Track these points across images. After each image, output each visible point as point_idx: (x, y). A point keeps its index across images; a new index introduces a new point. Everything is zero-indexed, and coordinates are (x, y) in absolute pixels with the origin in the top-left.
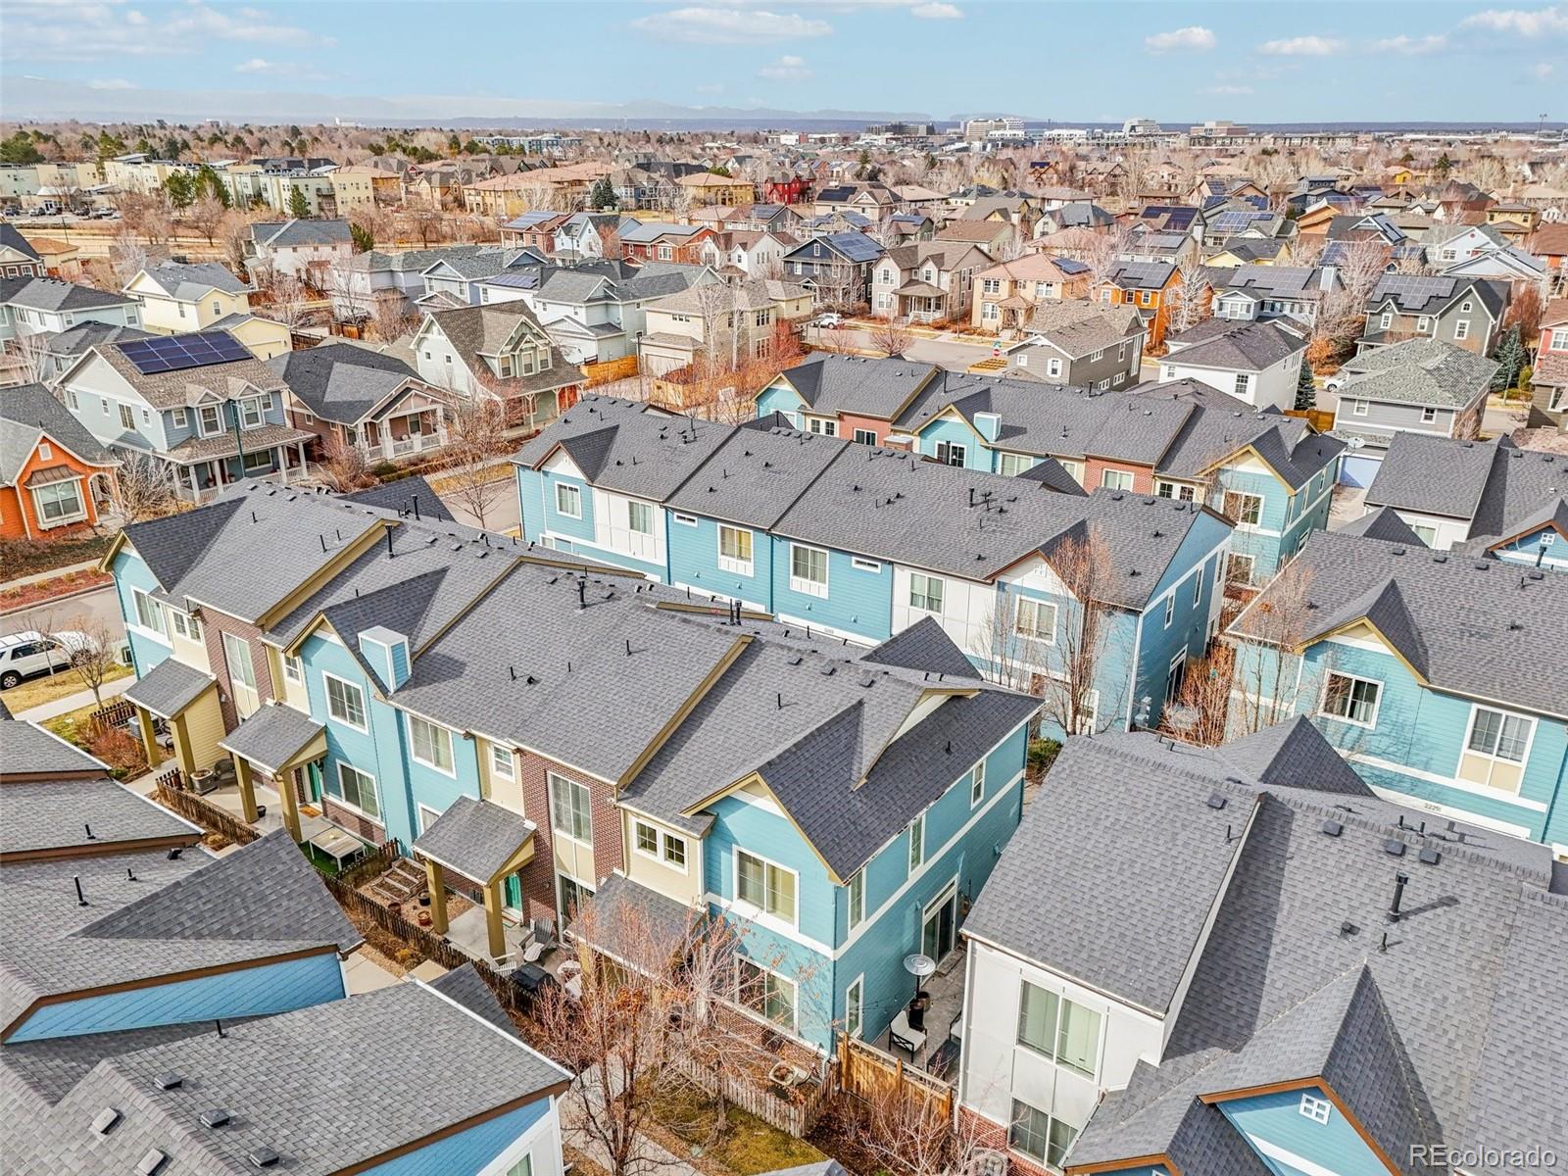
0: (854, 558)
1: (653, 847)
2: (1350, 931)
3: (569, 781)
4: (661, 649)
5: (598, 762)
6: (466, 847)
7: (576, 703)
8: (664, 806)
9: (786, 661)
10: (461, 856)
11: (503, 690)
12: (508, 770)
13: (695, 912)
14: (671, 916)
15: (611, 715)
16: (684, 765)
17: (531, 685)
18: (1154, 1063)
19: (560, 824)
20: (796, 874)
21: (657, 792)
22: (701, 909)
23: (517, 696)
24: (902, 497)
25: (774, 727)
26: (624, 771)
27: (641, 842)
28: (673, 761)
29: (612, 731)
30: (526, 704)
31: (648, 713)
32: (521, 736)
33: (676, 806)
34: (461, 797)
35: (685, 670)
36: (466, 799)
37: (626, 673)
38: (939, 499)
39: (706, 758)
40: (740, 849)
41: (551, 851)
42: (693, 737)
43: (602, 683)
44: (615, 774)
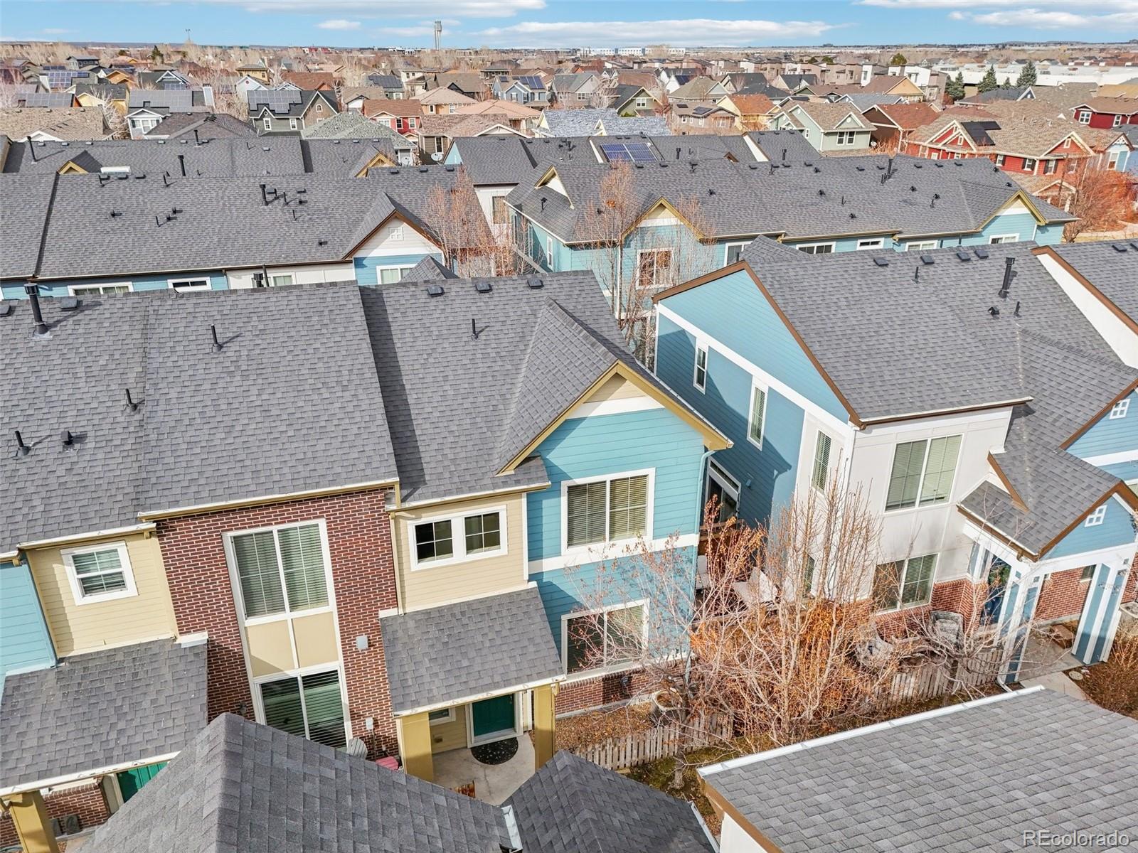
0: (169, 281)
1: (447, 549)
2: (994, 312)
3: (275, 529)
4: (261, 327)
5: (339, 470)
6: (104, 730)
7: (206, 426)
8: (468, 478)
9: (425, 295)
10: (112, 744)
11: (23, 471)
12: (116, 582)
13: (529, 591)
14: (505, 613)
15: (285, 417)
16: (438, 430)
17: (77, 446)
18: (1002, 450)
19: (258, 606)
20: (651, 472)
21: (440, 470)
22: (534, 584)
23: (64, 467)
24: (181, 211)
25: (494, 355)
26: (392, 461)
27: (424, 553)
28: (417, 433)
29: (311, 432)
30: (99, 469)
31: (340, 394)
32: (163, 500)
33: (484, 470)
34: (8, 680)
35: (329, 336)
36: (21, 677)
37: (244, 368)
38: (224, 205)
39: (454, 413)
40: (570, 483)
41: (242, 657)
42: (410, 401)
43: (219, 391)
44: (383, 470)
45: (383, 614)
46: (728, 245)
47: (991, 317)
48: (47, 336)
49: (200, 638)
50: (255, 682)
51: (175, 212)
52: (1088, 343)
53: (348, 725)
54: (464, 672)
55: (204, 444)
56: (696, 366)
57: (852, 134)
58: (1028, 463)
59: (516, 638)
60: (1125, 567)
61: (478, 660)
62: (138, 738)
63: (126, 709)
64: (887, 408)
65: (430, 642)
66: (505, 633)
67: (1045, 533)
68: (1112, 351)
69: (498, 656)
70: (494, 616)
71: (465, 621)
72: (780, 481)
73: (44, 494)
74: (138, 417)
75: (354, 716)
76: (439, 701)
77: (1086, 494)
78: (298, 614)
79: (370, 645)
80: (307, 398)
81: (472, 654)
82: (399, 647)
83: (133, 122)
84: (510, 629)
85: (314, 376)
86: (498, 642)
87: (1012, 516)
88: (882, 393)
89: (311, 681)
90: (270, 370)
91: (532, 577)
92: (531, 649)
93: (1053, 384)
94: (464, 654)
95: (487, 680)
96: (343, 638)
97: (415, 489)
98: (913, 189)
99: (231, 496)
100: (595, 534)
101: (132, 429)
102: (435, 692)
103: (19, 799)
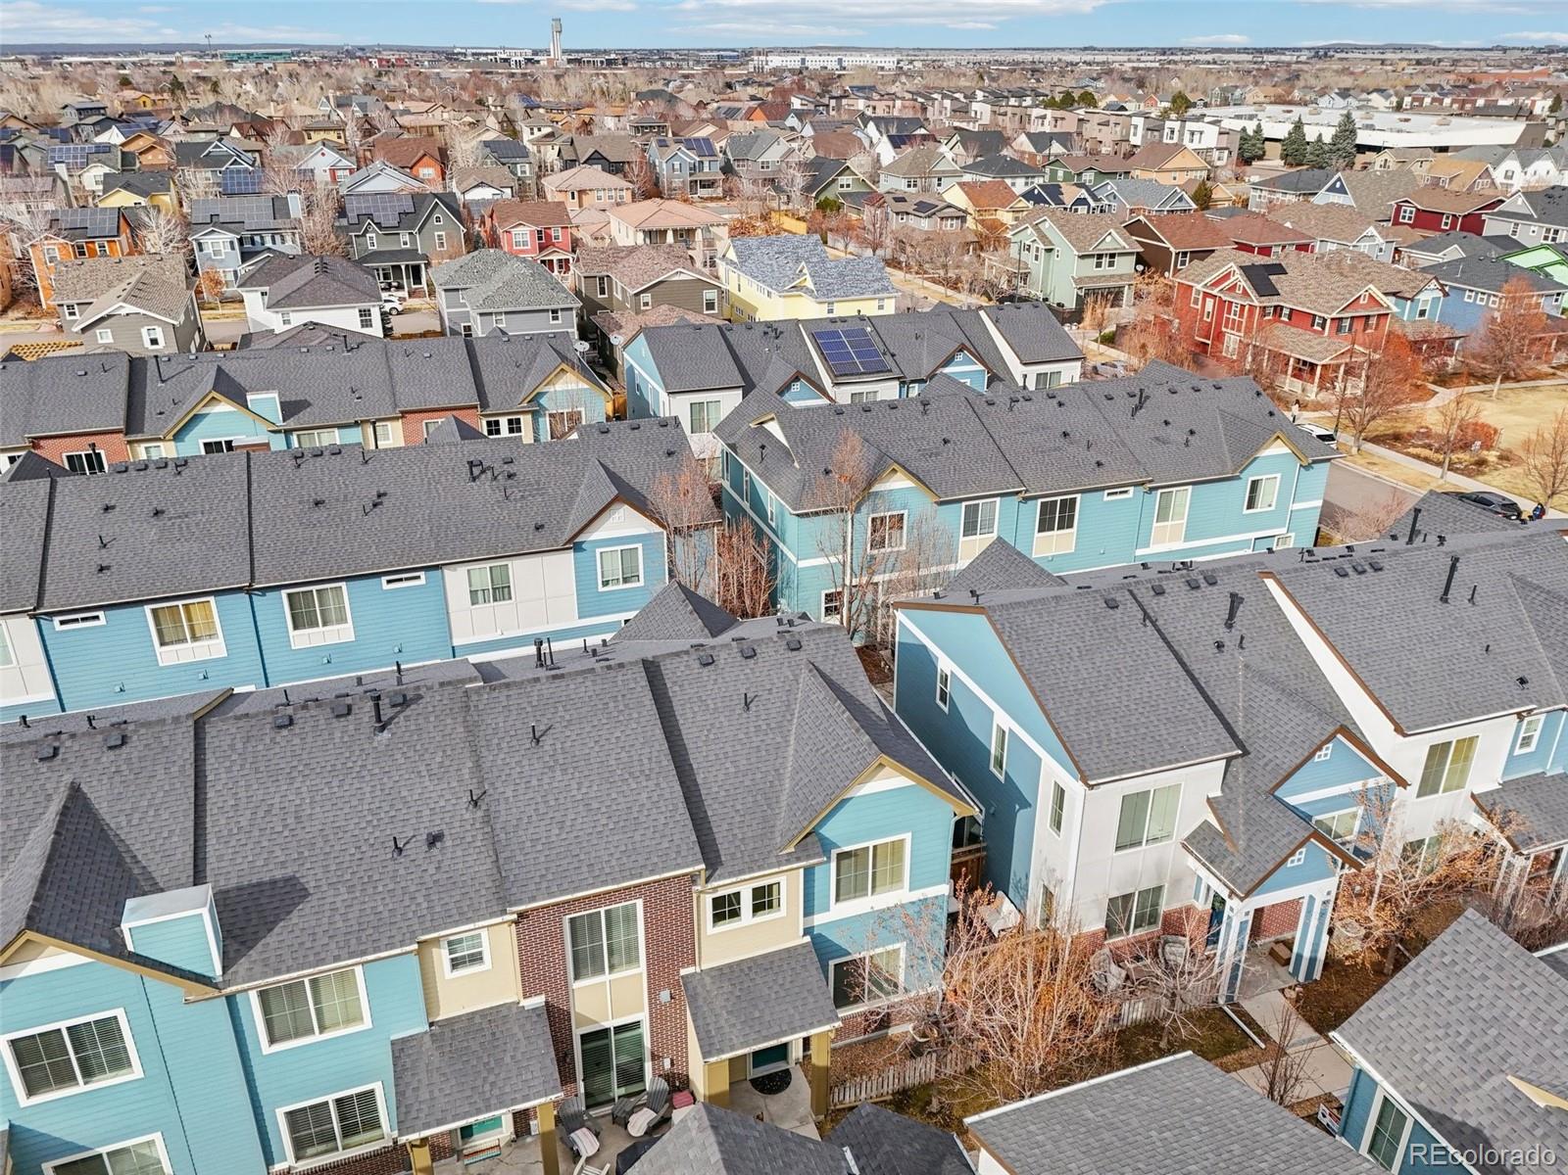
0: (384, 579)
1: (735, 914)
2: (1220, 646)
3: (602, 910)
4: (568, 717)
5: (656, 860)
6: (479, 1082)
7: (542, 823)
8: (756, 857)
9: (696, 665)
10: (488, 1095)
11: (402, 872)
12: (476, 958)
13: (804, 946)
14: (785, 967)
15: (604, 810)
16: (726, 810)
17: (438, 844)
18: (1219, 793)
19: (583, 971)
20: (908, 836)
21: (733, 850)
22: (808, 939)
23: (433, 866)
24: (385, 494)
25: (764, 727)
26: (697, 849)
27: (718, 918)
28: (710, 813)
29: (628, 823)
30: (460, 866)
31: (644, 784)
32: (524, 896)
33: (769, 849)
34: (393, 1043)
35: (625, 722)
36: (404, 1040)
37: (561, 761)
38: (430, 484)
39: (738, 791)
40: (839, 851)
41: (569, 1013)
42: (700, 781)
43: (546, 787)
44: (690, 858)
45: (683, 972)
46: (964, 504)
47: (1216, 651)
48: (386, 734)
49: (539, 1000)
50: (577, 1033)
51: (379, 496)
52: (1306, 674)
53: (648, 1066)
54: (757, 1022)
55: (544, 841)
56: (939, 685)
57: (1112, 256)
58: (1241, 805)
59: (797, 990)
60: (1328, 898)
61: (767, 1011)
62: (507, 1089)
63: (492, 1065)
64: (1112, 769)
65: (726, 996)
66: (788, 986)
67: (1251, 876)
68: (1328, 682)
69: (784, 1007)
70: (776, 970)
71: (752, 976)
72: (1022, 816)
73: (424, 892)
74: (480, 813)
75: (654, 1057)
76: (738, 1049)
77: (1285, 841)
78: (615, 975)
79: (672, 998)
80: (619, 790)
81: (762, 1006)
82: (700, 1002)
83: (200, 244)
84: (791, 982)
85: (621, 766)
86: (783, 994)
87: (1225, 857)
88: (1108, 753)
89: (619, 1029)
90: (583, 763)
91: (807, 931)
92: (811, 1000)
93: (1267, 726)
94: (755, 1006)
95: (777, 1029)
96: (650, 993)
97: (715, 871)
98: (1166, 423)
99: (576, 889)
100: (859, 891)
101: (478, 826)
102: (735, 1041)
103: (418, 1143)
